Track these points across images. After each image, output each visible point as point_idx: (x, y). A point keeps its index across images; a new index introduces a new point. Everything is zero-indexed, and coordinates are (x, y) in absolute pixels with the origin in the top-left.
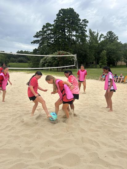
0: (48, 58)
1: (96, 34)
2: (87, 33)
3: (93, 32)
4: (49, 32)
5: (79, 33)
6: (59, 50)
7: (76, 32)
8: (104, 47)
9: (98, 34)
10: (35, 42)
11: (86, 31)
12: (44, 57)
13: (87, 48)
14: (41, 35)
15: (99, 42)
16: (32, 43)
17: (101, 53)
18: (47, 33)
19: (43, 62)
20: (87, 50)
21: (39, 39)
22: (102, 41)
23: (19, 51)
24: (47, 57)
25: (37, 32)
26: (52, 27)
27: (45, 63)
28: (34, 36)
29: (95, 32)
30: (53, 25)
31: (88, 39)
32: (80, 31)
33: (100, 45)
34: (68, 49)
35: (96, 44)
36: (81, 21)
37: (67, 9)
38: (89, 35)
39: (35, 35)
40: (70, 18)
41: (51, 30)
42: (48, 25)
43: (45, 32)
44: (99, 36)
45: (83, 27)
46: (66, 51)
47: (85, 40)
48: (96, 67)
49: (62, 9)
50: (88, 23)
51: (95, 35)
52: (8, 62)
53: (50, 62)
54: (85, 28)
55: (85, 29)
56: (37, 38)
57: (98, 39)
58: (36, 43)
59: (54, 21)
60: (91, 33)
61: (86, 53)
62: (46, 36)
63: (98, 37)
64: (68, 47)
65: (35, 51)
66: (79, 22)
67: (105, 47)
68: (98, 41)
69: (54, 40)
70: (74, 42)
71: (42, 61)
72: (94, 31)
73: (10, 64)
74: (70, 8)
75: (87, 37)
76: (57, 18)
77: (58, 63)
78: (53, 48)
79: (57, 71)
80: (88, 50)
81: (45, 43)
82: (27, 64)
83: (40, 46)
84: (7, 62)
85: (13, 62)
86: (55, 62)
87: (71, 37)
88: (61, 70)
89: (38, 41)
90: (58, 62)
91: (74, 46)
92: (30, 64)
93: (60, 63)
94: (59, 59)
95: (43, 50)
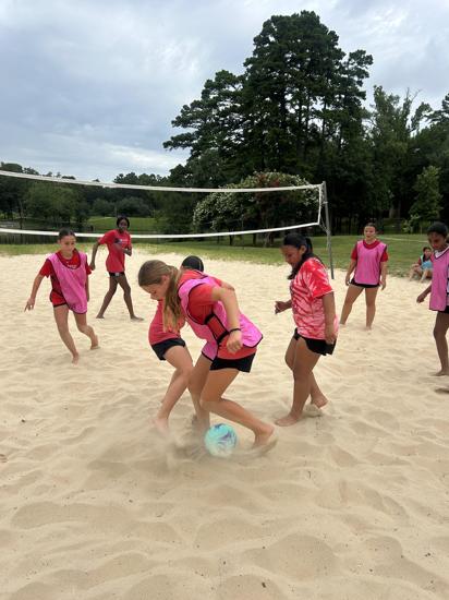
0: (222, 198)
1: (399, 105)
2: (368, 104)
3: (391, 97)
4: (228, 104)
5: (337, 105)
6: (261, 167)
7: (326, 102)
8: (431, 153)
9: (407, 105)
10: (175, 143)
11: (363, 95)
12: (209, 193)
13: (365, 159)
14: (199, 115)
15: (413, 134)
16: (166, 145)
17: (419, 177)
18: (221, 108)
19: (203, 214)
20: (364, 167)
21: (191, 130)
22: (425, 131)
23: (121, 175)
24: (219, 194)
25: (185, 107)
26: (239, 87)
27: (210, 218)
28: (173, 122)
29: (398, 98)
30: (242, 78)
31: (368, 124)
32: (340, 98)
33: (415, 148)
34: (294, 163)
35: (400, 144)
36: (345, 59)
37: (294, 16)
38: (372, 110)
39: (178, 118)
40: (302, 51)
41: (234, 96)
42: (224, 78)
43: (214, 105)
44: (412, 114)
45: (350, 82)
46: (285, 171)
47: (359, 129)
48: (398, 231)
49: (275, 19)
50: (371, 63)
51: (399, 110)
52: (88, 215)
53: (228, 213)
54: (360, 83)
55: (361, 89)
56: (185, 126)
57: (409, 123)
58: (180, 145)
59: (245, 65)
60: (383, 102)
61: (361, 177)
62: (217, 120)
63: (409, 117)
64: (293, 156)
65: (178, 175)
66: (337, 63)
67: (434, 155)
68: (408, 132)
69: (245, 131)
70: (318, 139)
71: (199, 209)
72: (394, 95)
73: (93, 220)
74: (304, 13)
75: (367, 115)
76: (255, 53)
77: (258, 217)
78: (239, 162)
79: (255, 245)
80: (369, 167)
81: (213, 145)
82: (148, 222)
83: (194, 156)
84: (83, 214)
85: (104, 215)
86: (245, 211)
87: (307, 120)
88: (266, 240)
89: (188, 137)
90: (257, 211)
91: (316, 151)
92: (161, 219)
93: (263, 214)
94: (263, 202)
95: (205, 169)
